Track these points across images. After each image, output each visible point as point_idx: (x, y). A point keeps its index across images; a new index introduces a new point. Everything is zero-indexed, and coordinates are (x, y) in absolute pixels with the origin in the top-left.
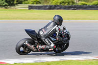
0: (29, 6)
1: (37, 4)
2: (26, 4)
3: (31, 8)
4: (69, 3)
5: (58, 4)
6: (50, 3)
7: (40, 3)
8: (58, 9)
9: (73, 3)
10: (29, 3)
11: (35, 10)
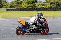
0: (7, 9)
1: (12, 8)
2: (5, 8)
3: (8, 10)
4: (32, 7)
5: (26, 7)
6: (20, 7)
7: (14, 7)
8: (25, 11)
9: (35, 6)
10: (7, 7)
11: (11, 12)
